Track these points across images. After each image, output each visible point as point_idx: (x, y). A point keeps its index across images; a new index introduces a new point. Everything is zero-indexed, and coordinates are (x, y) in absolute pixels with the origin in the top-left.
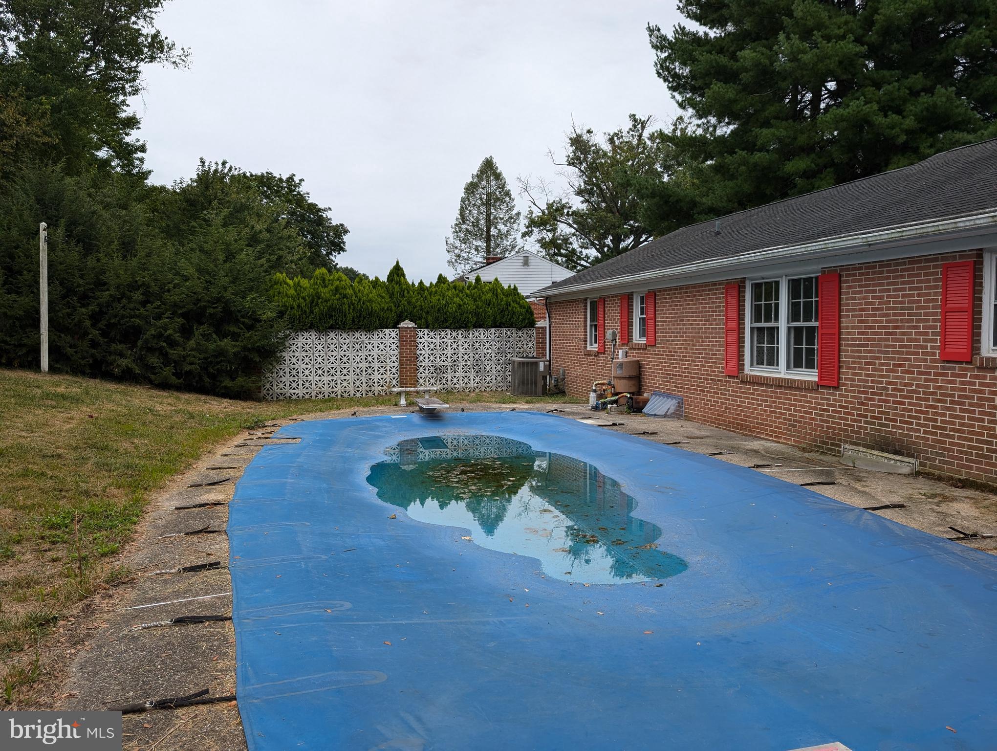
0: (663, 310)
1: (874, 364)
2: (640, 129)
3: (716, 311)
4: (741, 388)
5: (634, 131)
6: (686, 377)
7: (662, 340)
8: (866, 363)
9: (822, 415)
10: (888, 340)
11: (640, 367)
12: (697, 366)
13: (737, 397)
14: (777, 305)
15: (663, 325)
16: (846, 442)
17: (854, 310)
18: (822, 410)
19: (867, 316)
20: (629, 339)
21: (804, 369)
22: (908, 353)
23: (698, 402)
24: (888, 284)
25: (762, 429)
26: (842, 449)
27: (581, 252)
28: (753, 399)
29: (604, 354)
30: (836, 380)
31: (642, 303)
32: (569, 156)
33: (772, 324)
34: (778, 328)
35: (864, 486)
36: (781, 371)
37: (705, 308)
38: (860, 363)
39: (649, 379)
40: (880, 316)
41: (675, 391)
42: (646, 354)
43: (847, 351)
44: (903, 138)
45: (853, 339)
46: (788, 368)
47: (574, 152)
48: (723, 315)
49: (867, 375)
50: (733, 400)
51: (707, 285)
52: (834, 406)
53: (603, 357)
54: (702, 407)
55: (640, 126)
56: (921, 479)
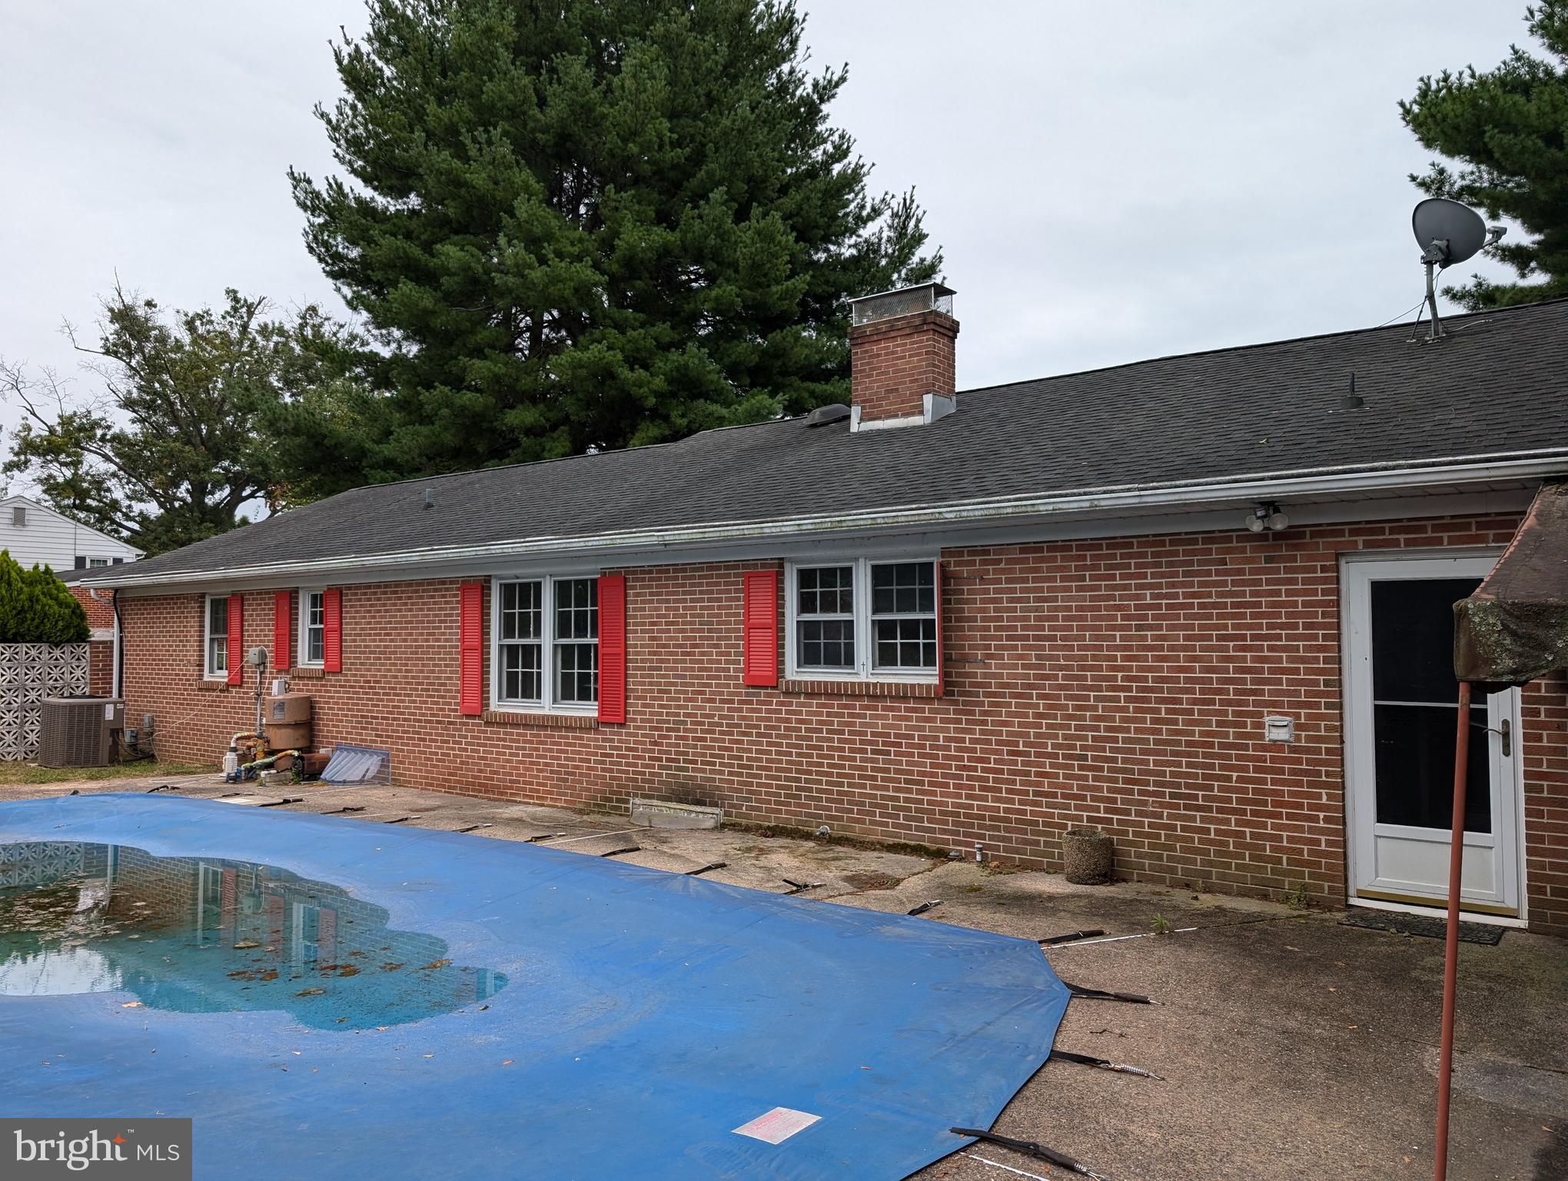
0: (354, 618)
1: (670, 692)
2: (245, 315)
3: (445, 622)
4: (485, 732)
5: (231, 316)
6: (394, 719)
7: (352, 664)
8: (660, 691)
9: (604, 762)
10: (685, 661)
11: (312, 708)
12: (414, 702)
13: (479, 745)
14: (538, 616)
15: (355, 641)
16: (636, 795)
17: (644, 624)
18: (604, 755)
19: (659, 631)
20: (290, 663)
21: (575, 702)
22: (709, 677)
23: (415, 758)
24: (685, 593)
25: (518, 789)
26: (630, 806)
27: (130, 507)
28: (504, 747)
29: (241, 686)
30: (622, 714)
31: (314, 605)
32: (107, 339)
33: (531, 641)
34: (539, 647)
35: (673, 848)
36: (545, 705)
37: (427, 616)
38: (652, 691)
39: (328, 726)
40: (675, 631)
41: (376, 742)
42: (323, 686)
43: (635, 676)
44: (652, 401)
45: (642, 661)
46: (555, 701)
47: (116, 333)
48: (458, 628)
49: (661, 706)
50: (473, 751)
51: (430, 582)
52: (619, 748)
53: (237, 692)
54: (421, 764)
55: (244, 310)
56: (728, 833)
